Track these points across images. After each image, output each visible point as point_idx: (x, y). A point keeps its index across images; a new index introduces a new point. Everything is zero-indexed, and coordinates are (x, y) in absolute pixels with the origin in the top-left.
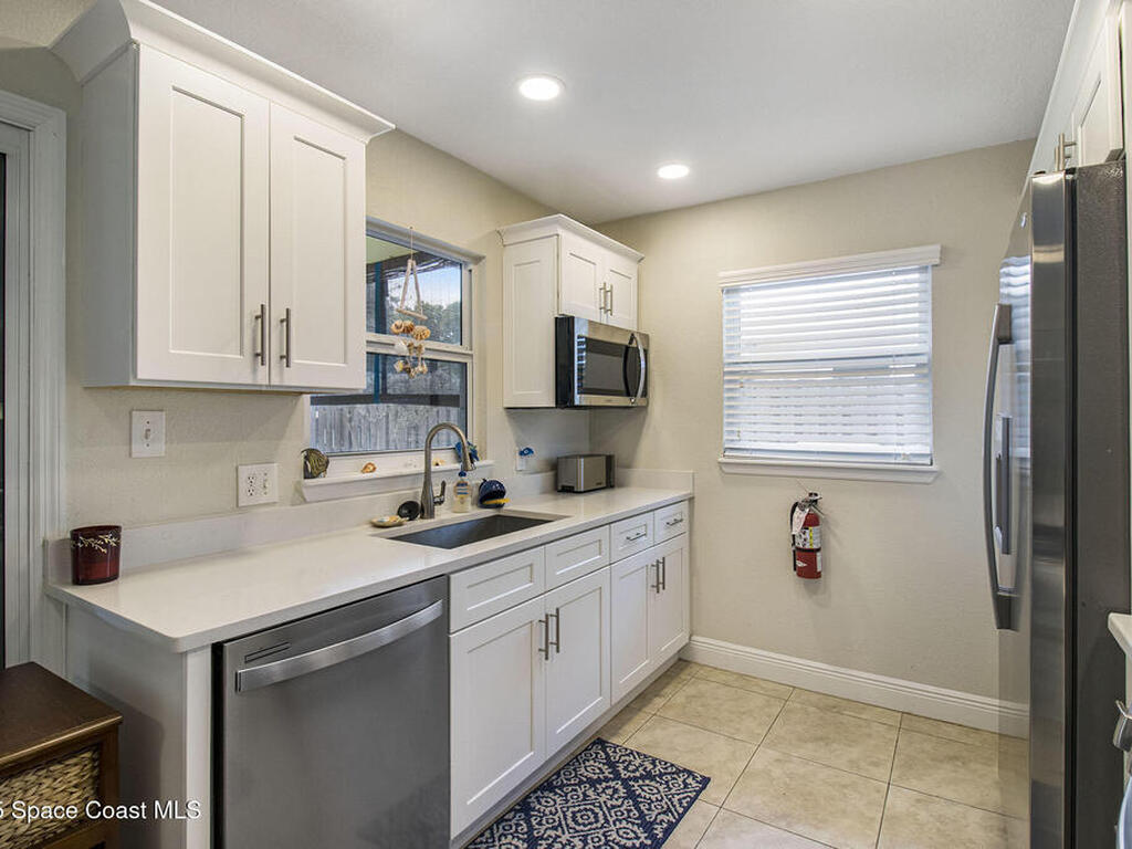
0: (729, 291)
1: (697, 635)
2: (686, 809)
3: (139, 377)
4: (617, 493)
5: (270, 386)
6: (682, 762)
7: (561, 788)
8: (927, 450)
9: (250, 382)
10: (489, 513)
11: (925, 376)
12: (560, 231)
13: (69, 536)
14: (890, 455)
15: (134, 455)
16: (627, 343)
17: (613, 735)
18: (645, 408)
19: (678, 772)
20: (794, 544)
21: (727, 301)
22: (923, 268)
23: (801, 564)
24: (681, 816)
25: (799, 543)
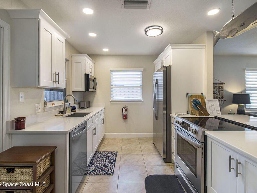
0: (112, 71)
1: (106, 133)
2: (116, 156)
3: (41, 85)
4: (90, 108)
5: (55, 87)
6: (112, 151)
7: (95, 159)
8: (141, 98)
9: (53, 87)
10: (74, 113)
11: (141, 87)
12: (86, 58)
13: (14, 119)
14: (137, 99)
15: (20, 102)
16: (94, 79)
17: (98, 150)
18: (95, 92)
19: (112, 152)
20: (123, 114)
21: (111, 73)
22: (141, 71)
23: (124, 117)
24: (116, 157)
25: (124, 114)
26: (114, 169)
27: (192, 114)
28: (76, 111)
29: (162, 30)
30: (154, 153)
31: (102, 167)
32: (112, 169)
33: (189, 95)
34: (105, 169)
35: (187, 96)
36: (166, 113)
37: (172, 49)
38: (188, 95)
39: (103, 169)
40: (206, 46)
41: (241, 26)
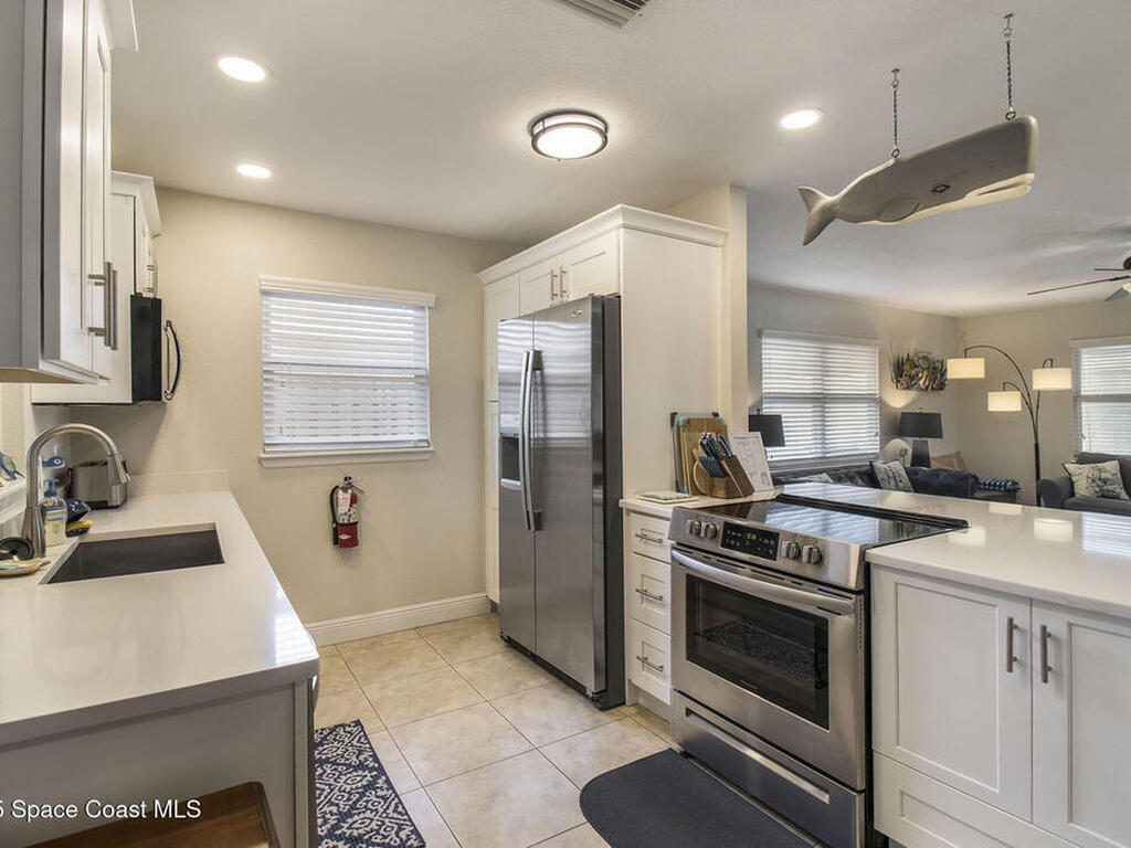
0: (266, 293)
2: (370, 744)
8: (424, 437)
10: (77, 541)
11: (423, 383)
12: (138, 195)
20: (334, 521)
21: (264, 302)
22: (422, 308)
23: (344, 537)
24: (371, 748)
25: (342, 519)
26: (407, 814)
27: (696, 492)
28: (91, 531)
29: (604, 134)
30: (532, 683)
31: (336, 827)
32: (395, 815)
33: (680, 419)
34: (361, 831)
35: (672, 425)
36: (601, 496)
37: (625, 227)
38: (676, 419)
39: (349, 832)
40: (731, 236)
41: (934, 190)
